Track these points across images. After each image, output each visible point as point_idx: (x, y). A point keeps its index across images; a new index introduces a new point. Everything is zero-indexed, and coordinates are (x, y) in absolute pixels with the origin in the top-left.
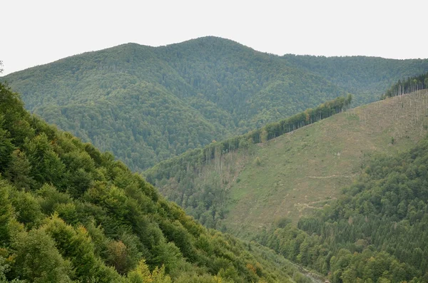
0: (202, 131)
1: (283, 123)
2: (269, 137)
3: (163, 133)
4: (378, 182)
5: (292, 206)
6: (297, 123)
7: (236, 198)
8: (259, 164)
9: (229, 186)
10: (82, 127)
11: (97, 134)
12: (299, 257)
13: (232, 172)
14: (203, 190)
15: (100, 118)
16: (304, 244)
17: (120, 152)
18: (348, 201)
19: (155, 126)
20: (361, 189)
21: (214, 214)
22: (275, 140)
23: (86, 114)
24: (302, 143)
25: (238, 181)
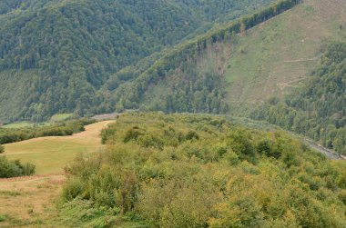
0: (174, 14)
1: (256, 16)
2: (247, 28)
3: (144, 20)
4: (338, 66)
5: (275, 85)
6: (267, 15)
7: (229, 81)
8: (242, 52)
9: (222, 71)
10: (81, 24)
11: (95, 29)
12: (293, 127)
13: (223, 59)
14: (204, 77)
15: (92, 13)
16: (296, 119)
17: (117, 43)
18: (318, 82)
19: (136, 14)
20: (325, 71)
21: (216, 95)
22: (252, 30)
23: (80, 11)
24: (274, 33)
25: (229, 67)
